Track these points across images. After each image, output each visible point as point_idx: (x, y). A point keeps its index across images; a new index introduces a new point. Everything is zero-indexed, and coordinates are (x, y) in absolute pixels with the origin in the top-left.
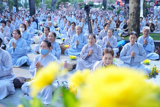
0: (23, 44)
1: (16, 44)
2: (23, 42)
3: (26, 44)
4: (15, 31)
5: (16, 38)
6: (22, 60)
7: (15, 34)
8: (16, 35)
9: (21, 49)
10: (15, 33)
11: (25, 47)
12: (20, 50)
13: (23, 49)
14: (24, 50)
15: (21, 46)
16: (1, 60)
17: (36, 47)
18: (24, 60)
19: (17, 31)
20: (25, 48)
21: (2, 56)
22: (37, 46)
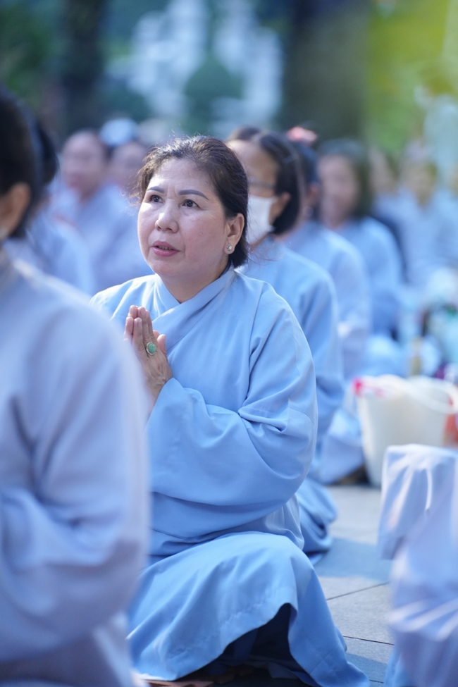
0: (258, 352)
1: (166, 347)
2: (260, 333)
3: (301, 368)
4: (183, 165)
5: (178, 265)
6: (228, 584)
7: (168, 204)
8: (190, 219)
9: (229, 421)
10: (180, 184)
11: (283, 401)
12: (210, 442)
13: (260, 433)
14: (276, 443)
15: (231, 379)
16: (15, 409)
17: (420, 477)
18: (257, 585)
19: (204, 158)
20: (283, 419)
21: (36, 358)
22: (427, 465)
